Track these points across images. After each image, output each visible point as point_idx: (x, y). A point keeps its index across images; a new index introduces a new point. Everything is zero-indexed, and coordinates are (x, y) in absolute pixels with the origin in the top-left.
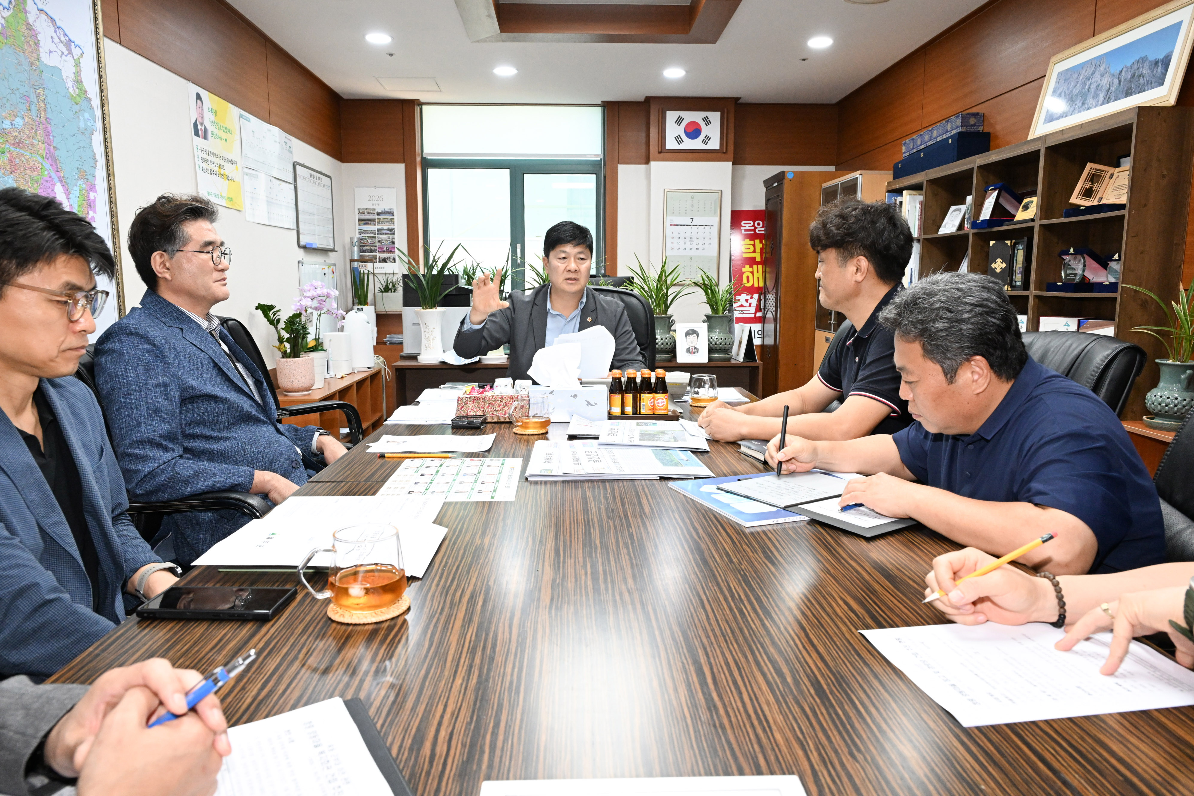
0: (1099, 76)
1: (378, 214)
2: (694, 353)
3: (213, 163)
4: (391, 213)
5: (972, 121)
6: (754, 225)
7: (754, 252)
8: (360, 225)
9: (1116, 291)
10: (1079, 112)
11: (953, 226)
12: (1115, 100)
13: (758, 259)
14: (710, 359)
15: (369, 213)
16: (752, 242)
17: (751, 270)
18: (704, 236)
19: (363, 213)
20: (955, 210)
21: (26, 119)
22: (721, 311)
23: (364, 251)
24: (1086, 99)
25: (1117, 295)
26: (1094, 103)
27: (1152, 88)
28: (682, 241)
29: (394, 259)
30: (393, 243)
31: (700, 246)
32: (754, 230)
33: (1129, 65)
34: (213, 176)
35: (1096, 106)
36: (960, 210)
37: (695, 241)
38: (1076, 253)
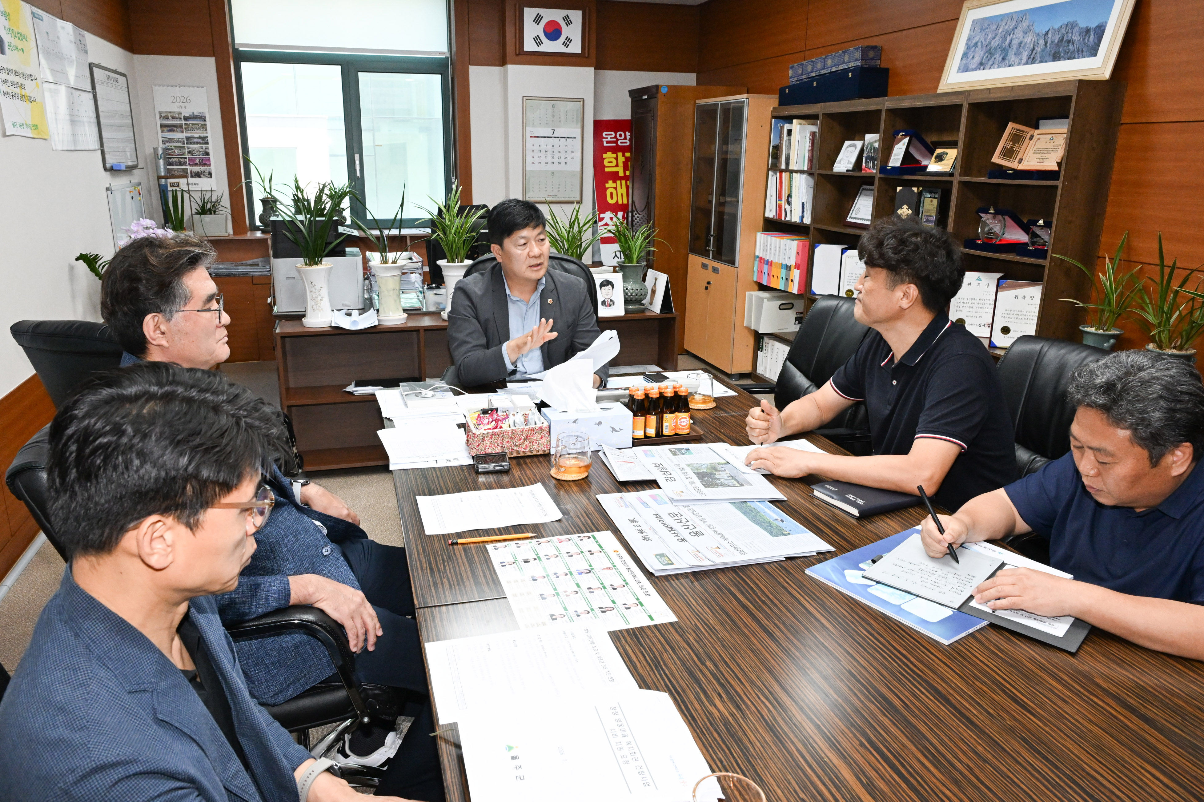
0: (1022, 33)
1: (186, 119)
2: (610, 305)
3: (13, 84)
4: (202, 118)
5: (871, 54)
6: (615, 137)
7: (617, 166)
8: (162, 132)
9: (1045, 258)
10: (999, 67)
11: (849, 162)
12: (1041, 62)
13: (621, 174)
14: (626, 311)
15: (173, 118)
16: (614, 156)
17: (614, 185)
18: (566, 149)
19: (166, 118)
20: (850, 146)
22: (635, 260)
23: (171, 164)
24: (1006, 55)
25: (1046, 262)
26: (1017, 61)
27: (1084, 57)
28: (543, 155)
29: (210, 174)
30: (207, 154)
31: (563, 160)
32: (616, 142)
33: (1056, 27)
34: (16, 101)
35: (1019, 64)
36: (855, 146)
37: (557, 155)
38: (997, 213)
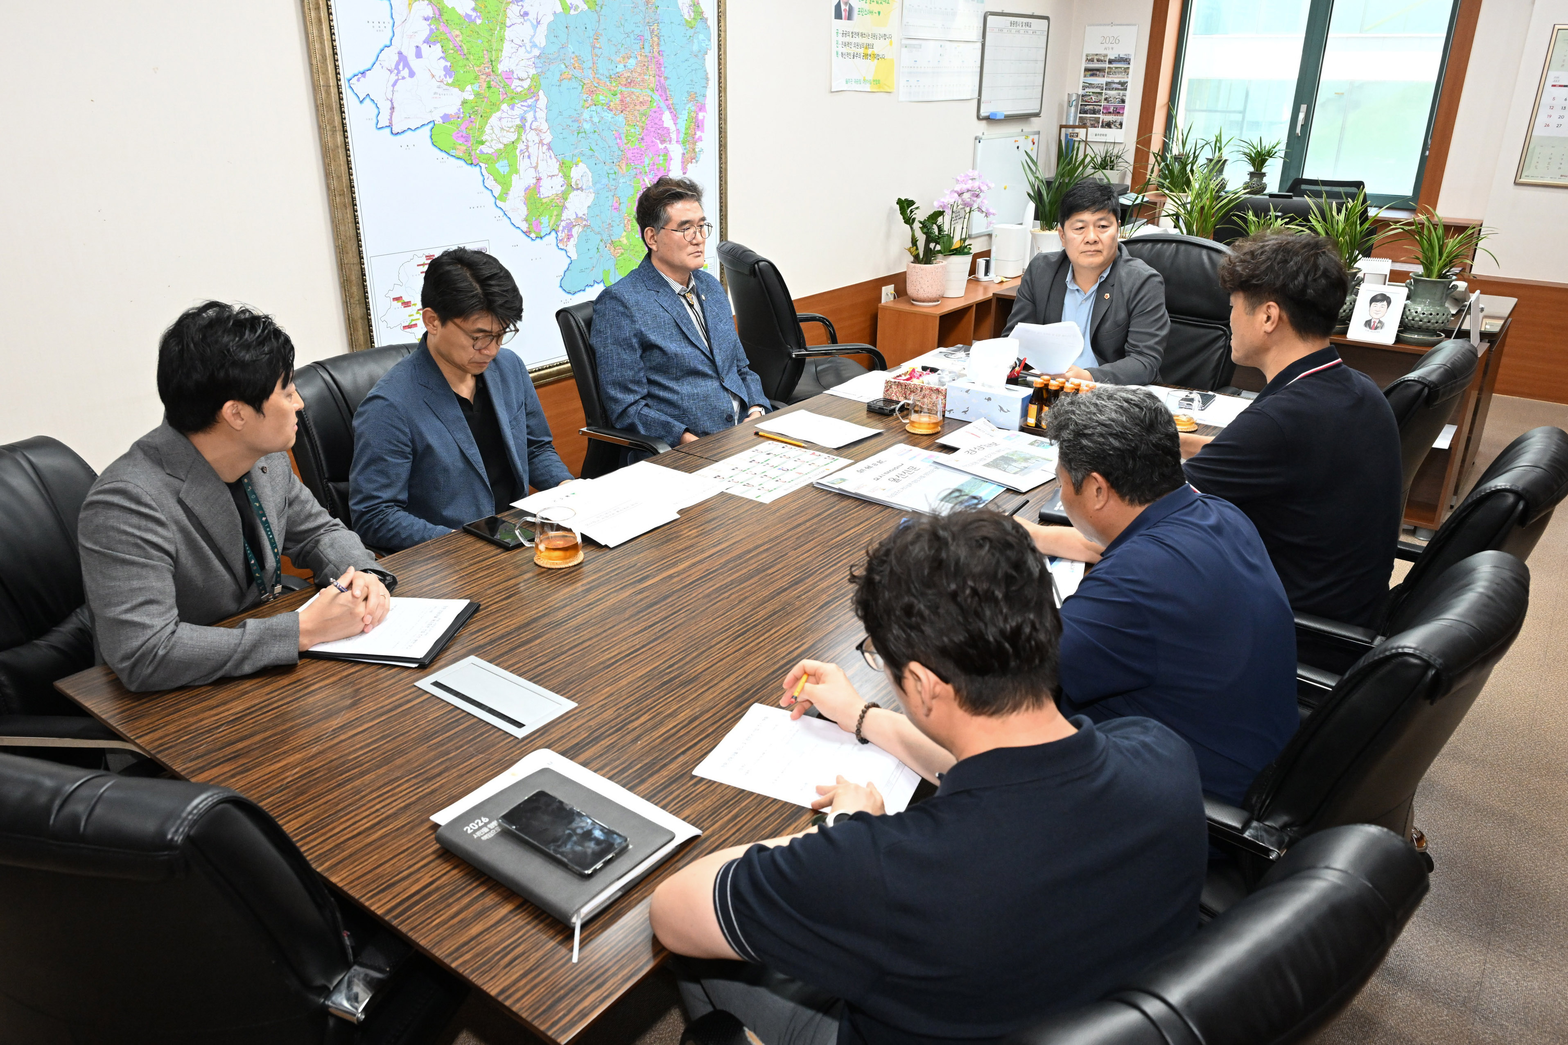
1: (1110, 62)
2: (1376, 328)
3: (857, 45)
4: (1127, 61)
8: (1085, 76)
15: (1098, 60)
19: (1092, 60)
21: (639, 58)
22: (1434, 275)
23: (1086, 112)
29: (1121, 124)
30: (1123, 101)
34: (857, 60)
